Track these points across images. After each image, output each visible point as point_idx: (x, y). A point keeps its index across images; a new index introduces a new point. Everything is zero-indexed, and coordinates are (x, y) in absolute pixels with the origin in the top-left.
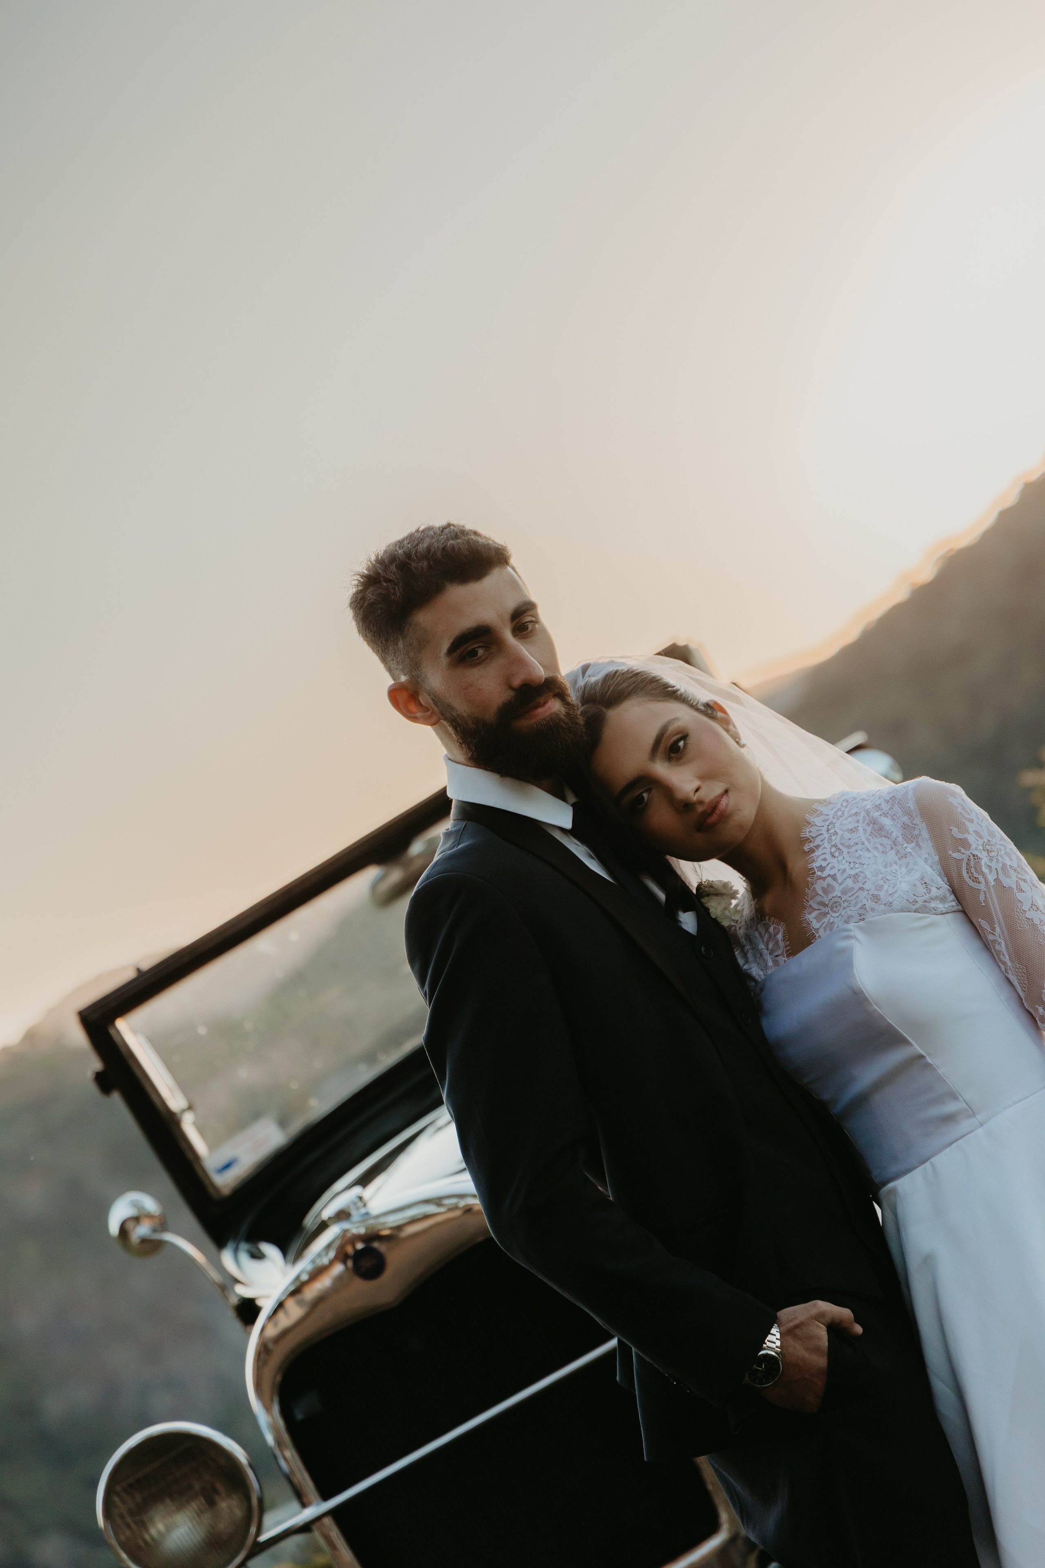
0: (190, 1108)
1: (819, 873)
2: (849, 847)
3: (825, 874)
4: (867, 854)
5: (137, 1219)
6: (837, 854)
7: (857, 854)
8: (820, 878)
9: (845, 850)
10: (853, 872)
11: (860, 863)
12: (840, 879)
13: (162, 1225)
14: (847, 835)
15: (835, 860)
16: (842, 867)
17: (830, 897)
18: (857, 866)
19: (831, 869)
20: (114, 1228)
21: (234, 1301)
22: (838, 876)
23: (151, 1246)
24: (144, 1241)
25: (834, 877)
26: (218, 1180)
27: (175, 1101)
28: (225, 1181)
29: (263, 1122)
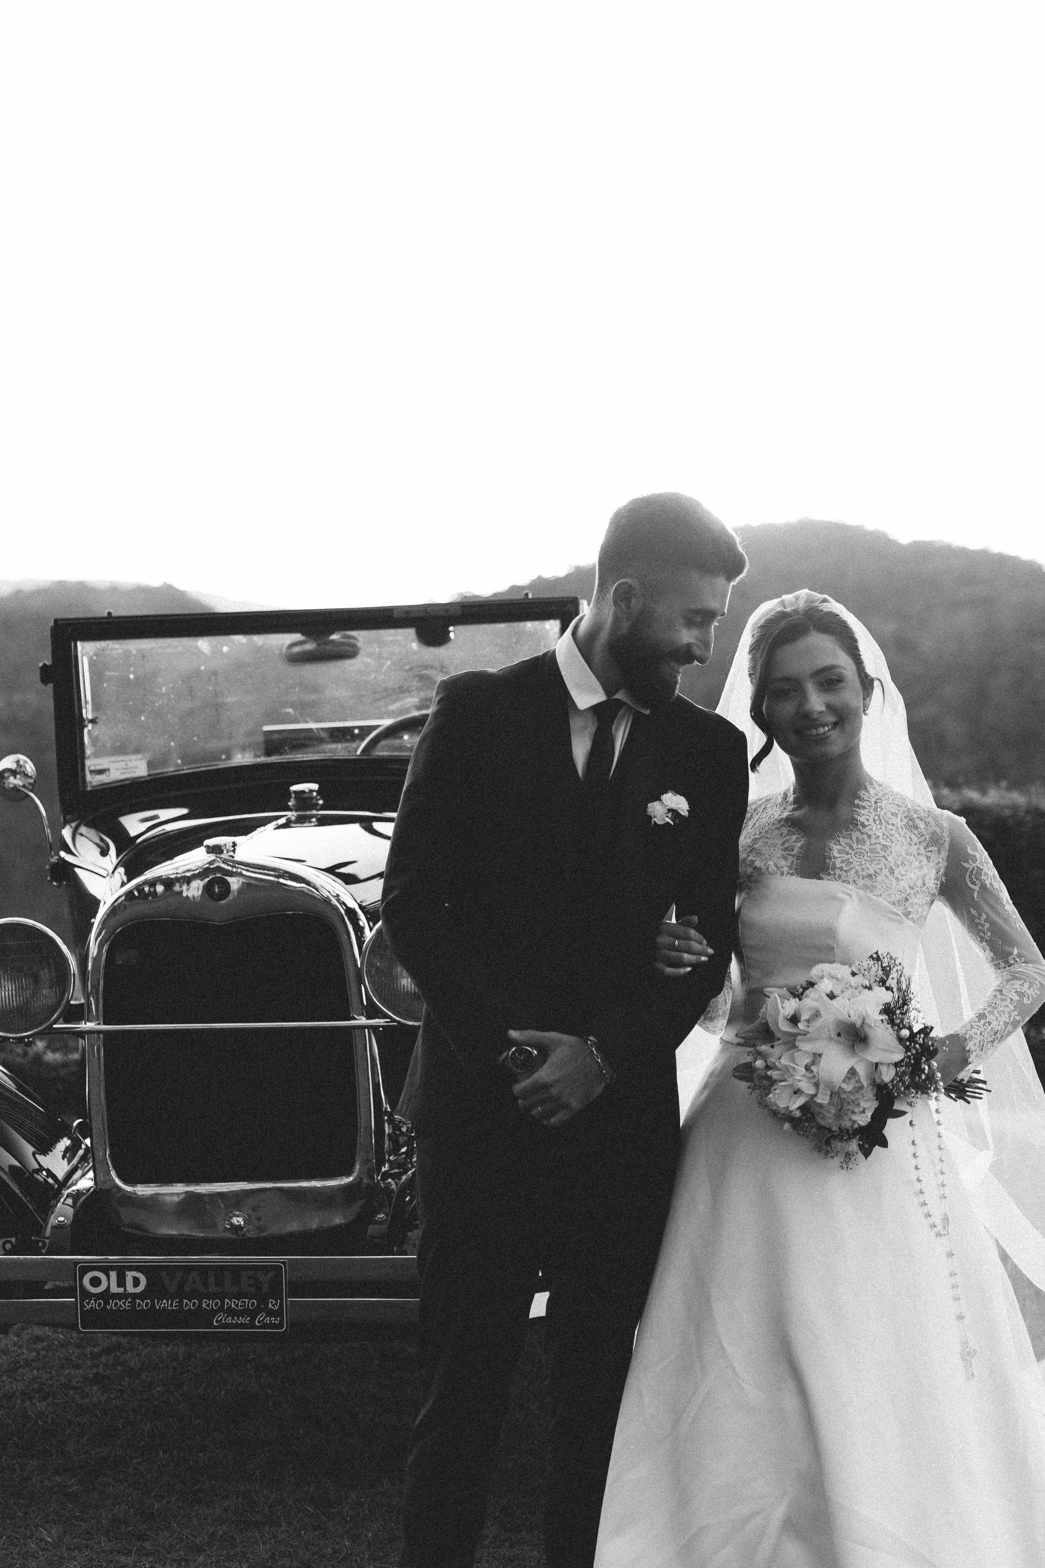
0: (95, 720)
1: (861, 827)
2: (887, 823)
3: (866, 830)
4: (897, 836)
6: (877, 822)
7: (892, 832)
8: (859, 830)
9: (884, 824)
10: (884, 843)
11: (891, 840)
12: (873, 841)
13: (33, 785)
14: (889, 815)
15: (875, 826)
16: (878, 834)
17: (859, 846)
18: (888, 840)
19: (870, 829)
21: (54, 860)
22: (873, 837)
23: (17, 795)
25: (869, 836)
26: (89, 777)
27: (88, 713)
28: (93, 780)
29: (139, 756)
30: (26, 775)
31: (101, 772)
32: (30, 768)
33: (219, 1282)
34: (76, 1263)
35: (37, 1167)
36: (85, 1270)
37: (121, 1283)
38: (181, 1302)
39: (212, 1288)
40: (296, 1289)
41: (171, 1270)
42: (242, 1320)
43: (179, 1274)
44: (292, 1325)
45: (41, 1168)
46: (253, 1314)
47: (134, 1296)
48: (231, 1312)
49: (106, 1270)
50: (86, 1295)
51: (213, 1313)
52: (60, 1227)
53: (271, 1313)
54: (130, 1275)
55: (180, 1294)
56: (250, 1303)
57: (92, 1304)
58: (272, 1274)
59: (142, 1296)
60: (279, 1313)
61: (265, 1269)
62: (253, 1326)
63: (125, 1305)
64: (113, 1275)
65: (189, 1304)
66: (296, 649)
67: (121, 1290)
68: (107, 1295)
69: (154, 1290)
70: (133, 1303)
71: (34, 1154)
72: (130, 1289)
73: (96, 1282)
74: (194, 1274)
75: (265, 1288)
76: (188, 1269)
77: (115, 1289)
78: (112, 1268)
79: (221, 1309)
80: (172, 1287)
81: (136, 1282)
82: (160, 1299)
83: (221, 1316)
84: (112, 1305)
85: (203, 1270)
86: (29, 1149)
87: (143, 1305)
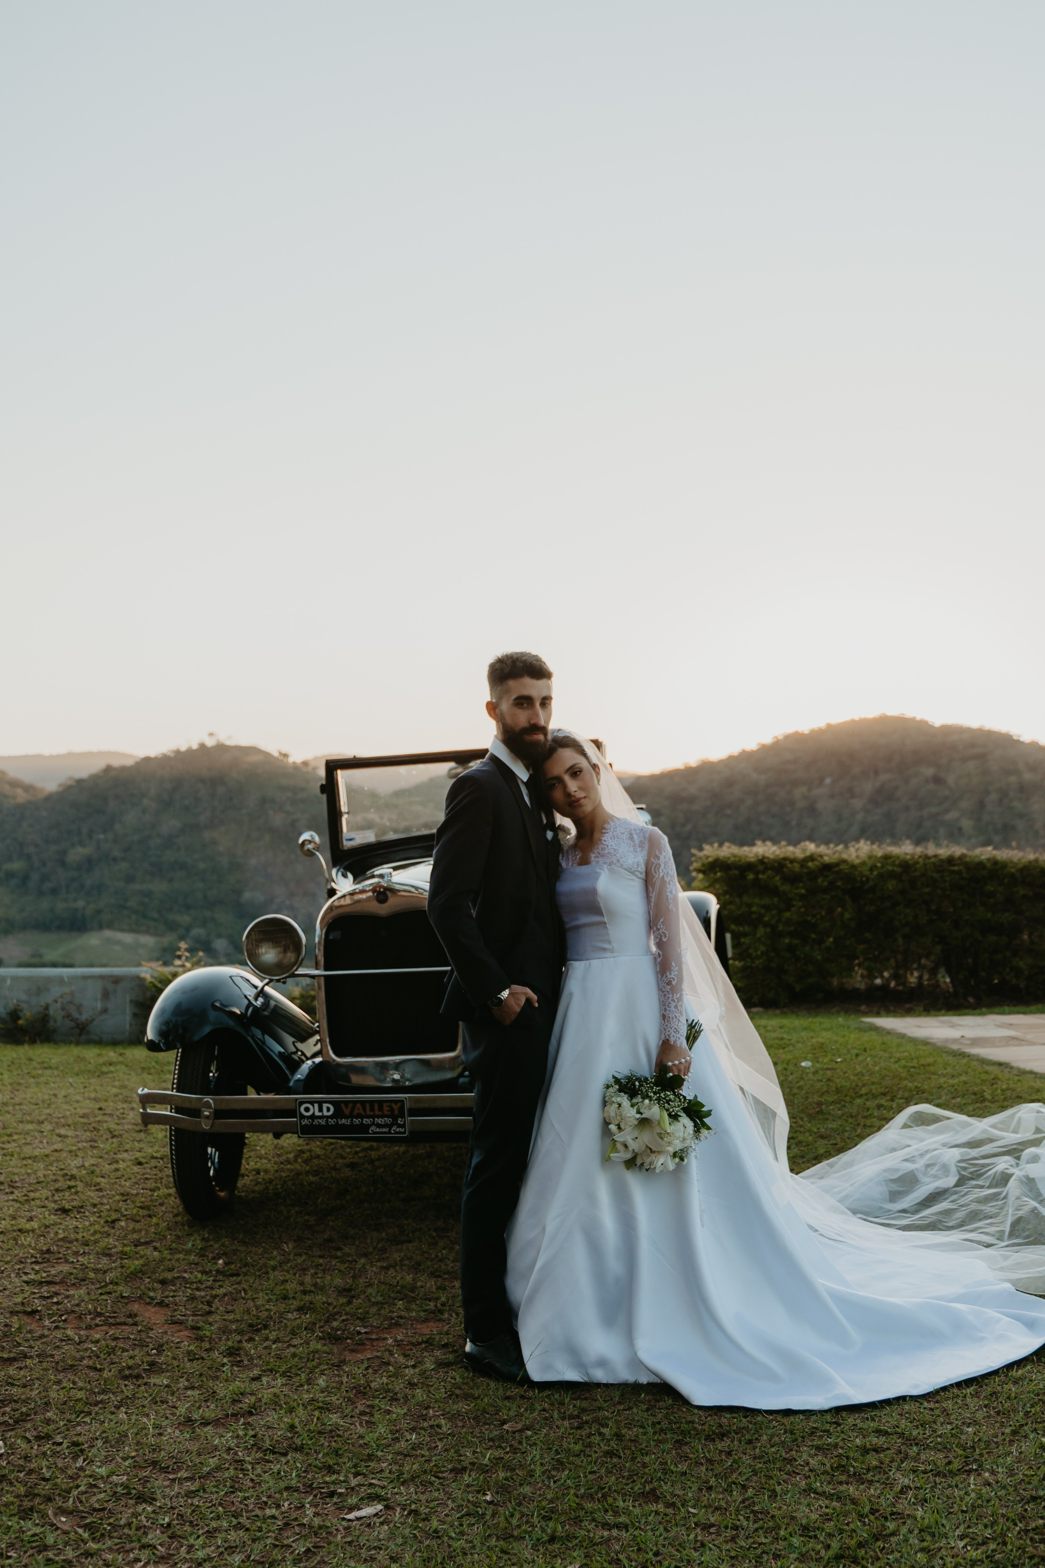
0: (348, 813)
1: (603, 842)
2: (618, 838)
3: (605, 843)
4: (623, 844)
5: (310, 842)
7: (620, 842)
8: (602, 844)
11: (619, 846)
13: (318, 849)
14: (620, 834)
17: (603, 852)
20: (300, 841)
21: (329, 887)
23: (310, 854)
24: (308, 850)
26: (345, 843)
27: (344, 808)
28: (347, 844)
29: (370, 831)
30: (315, 843)
31: (351, 840)
32: (317, 839)
33: (372, 1109)
34: (296, 1099)
35: (294, 1050)
36: (301, 1103)
37: (321, 1110)
38: (352, 1121)
39: (369, 1113)
40: (413, 1112)
41: (346, 1103)
42: (384, 1130)
43: (350, 1105)
44: (410, 1132)
45: (298, 1050)
46: (390, 1126)
47: (328, 1117)
48: (379, 1126)
49: (312, 1103)
50: (302, 1117)
51: (369, 1126)
52: (299, 1080)
53: (399, 1126)
54: (325, 1106)
55: (351, 1116)
56: (388, 1120)
57: (305, 1122)
58: (399, 1104)
59: (331, 1117)
60: (403, 1126)
61: (396, 1102)
62: (390, 1133)
63: (323, 1122)
64: (316, 1105)
65: (357, 1121)
66: (454, 772)
67: (320, 1114)
68: (313, 1117)
69: (338, 1114)
70: (327, 1121)
71: (293, 1043)
72: (326, 1113)
73: (307, 1110)
74: (359, 1105)
75: (396, 1112)
76: (355, 1102)
77: (317, 1113)
78: (316, 1102)
79: (373, 1124)
80: (347, 1112)
81: (328, 1109)
82: (341, 1119)
83: (373, 1128)
84: (316, 1122)
85: (363, 1103)
86: (289, 1040)
87: (332, 1122)
